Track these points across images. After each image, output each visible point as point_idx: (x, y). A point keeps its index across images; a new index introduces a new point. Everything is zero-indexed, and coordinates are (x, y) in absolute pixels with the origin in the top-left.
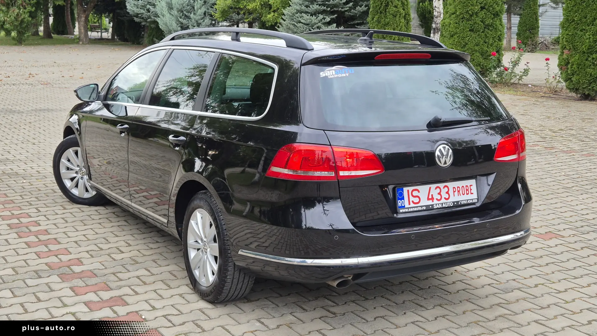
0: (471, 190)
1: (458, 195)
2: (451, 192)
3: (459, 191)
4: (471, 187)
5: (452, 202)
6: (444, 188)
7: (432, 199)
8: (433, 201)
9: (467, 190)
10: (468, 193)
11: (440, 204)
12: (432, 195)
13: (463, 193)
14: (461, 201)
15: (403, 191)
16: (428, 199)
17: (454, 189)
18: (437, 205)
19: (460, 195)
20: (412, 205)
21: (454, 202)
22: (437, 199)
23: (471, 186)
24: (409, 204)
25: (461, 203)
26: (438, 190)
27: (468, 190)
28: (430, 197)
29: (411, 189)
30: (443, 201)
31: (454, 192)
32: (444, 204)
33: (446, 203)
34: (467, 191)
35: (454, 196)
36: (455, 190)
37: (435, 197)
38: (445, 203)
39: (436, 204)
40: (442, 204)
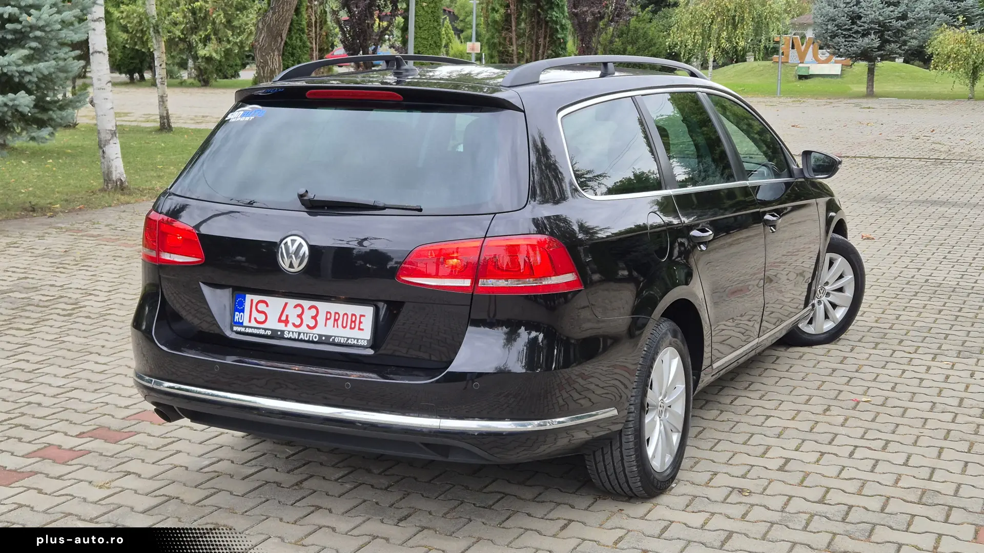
0: (360, 322)
1: (334, 326)
2: (321, 318)
3: (336, 320)
4: (362, 318)
5: (318, 335)
6: (310, 308)
7: (286, 322)
8: (286, 326)
9: (352, 321)
10: (353, 326)
11: (296, 332)
12: (287, 316)
13: (344, 325)
14: (335, 337)
15: (245, 300)
16: (280, 321)
17: (329, 315)
18: (291, 333)
19: (338, 327)
20: (254, 324)
21: (320, 336)
22: (294, 324)
23: (361, 316)
24: (250, 321)
25: (334, 340)
26: (299, 310)
27: (355, 323)
28: (284, 318)
29: (257, 298)
30: (304, 328)
31: (327, 319)
32: (302, 334)
33: (307, 333)
34: (353, 324)
35: (326, 325)
36: (328, 317)
37: (291, 320)
38: (304, 333)
39: (289, 332)
40: (299, 334)
